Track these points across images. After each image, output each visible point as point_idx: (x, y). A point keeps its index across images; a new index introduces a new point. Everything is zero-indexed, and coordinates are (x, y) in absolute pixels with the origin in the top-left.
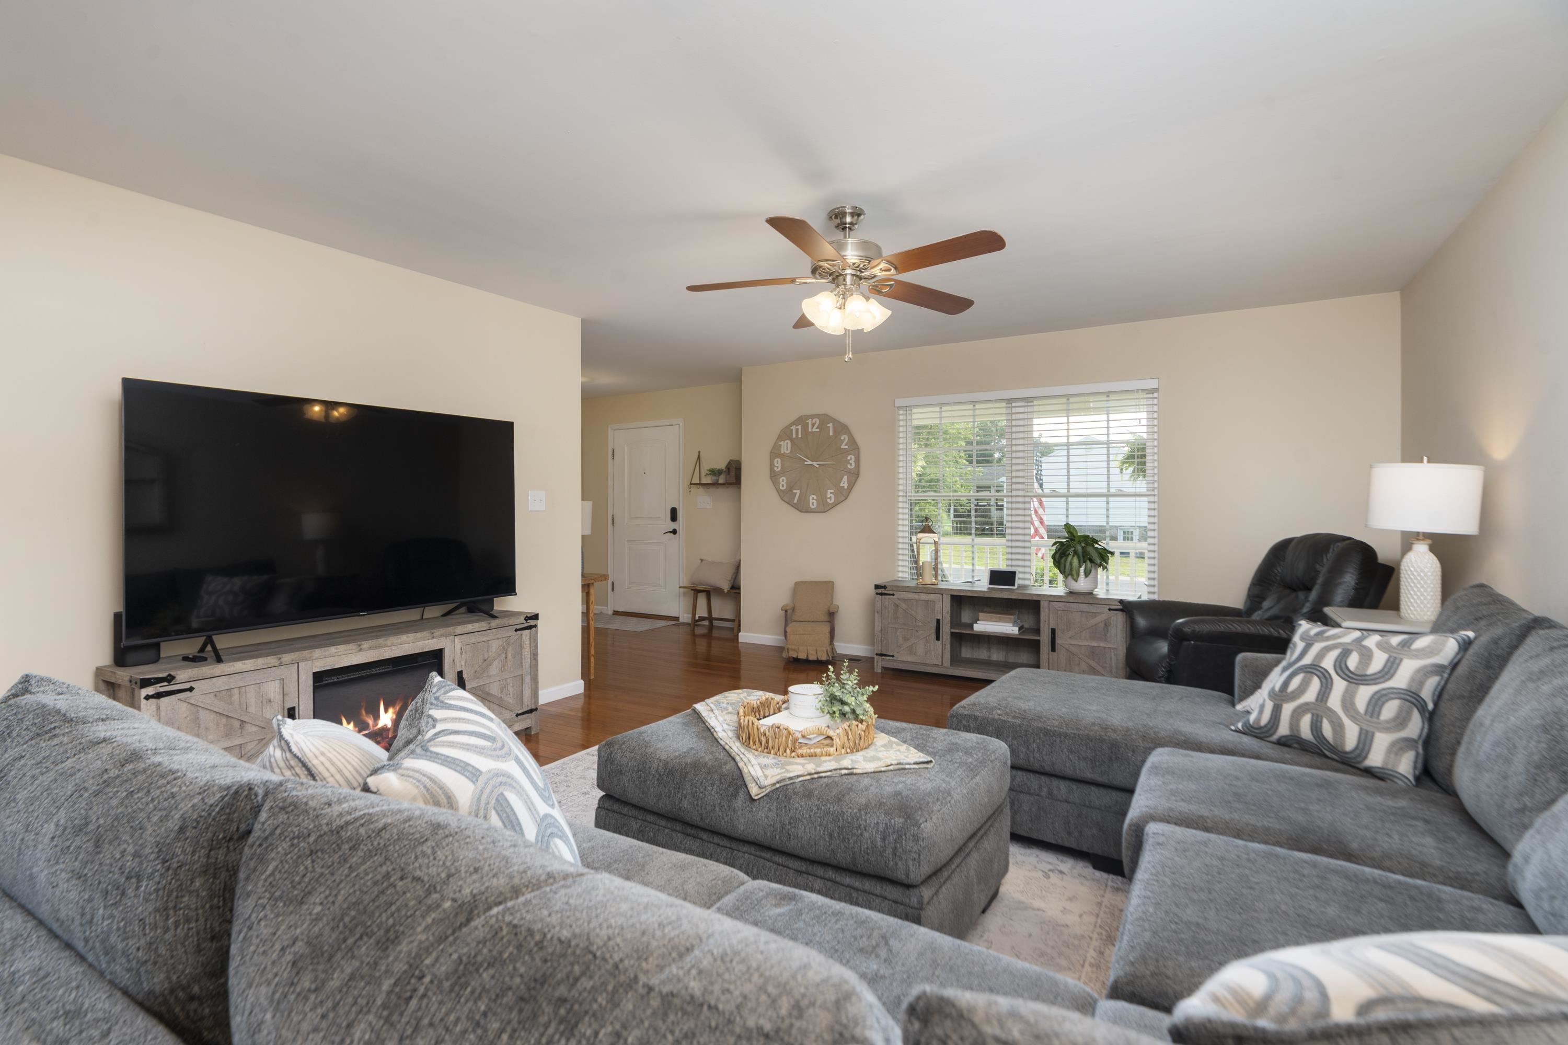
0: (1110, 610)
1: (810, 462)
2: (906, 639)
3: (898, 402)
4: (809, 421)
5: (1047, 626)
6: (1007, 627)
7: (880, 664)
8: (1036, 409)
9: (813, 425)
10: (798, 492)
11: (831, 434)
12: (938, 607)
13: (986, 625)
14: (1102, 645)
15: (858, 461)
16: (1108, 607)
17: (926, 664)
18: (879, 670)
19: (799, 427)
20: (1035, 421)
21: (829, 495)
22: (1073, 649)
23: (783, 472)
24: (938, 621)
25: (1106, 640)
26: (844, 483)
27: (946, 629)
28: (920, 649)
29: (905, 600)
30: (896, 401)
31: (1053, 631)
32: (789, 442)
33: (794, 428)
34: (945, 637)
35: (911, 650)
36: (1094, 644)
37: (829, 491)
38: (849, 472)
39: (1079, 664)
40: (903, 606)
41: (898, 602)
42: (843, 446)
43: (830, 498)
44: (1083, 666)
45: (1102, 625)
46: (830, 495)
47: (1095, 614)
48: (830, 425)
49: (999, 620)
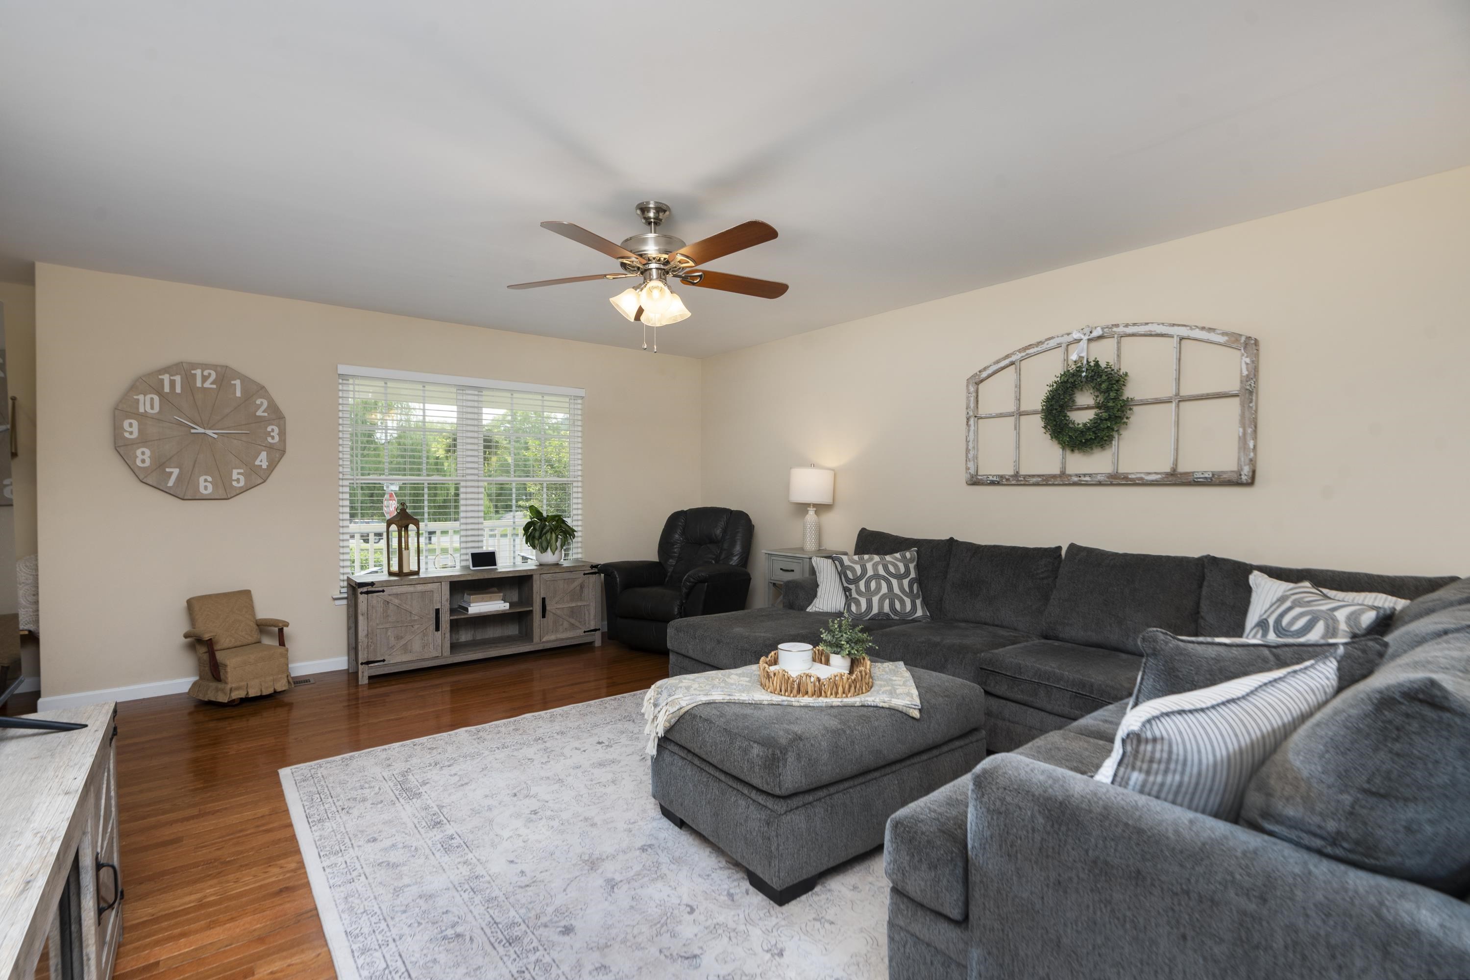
0: (584, 574)
1: (201, 430)
2: (398, 638)
3: (342, 369)
4: (198, 372)
5: (538, 597)
6: (496, 605)
7: (366, 675)
8: (484, 398)
9: (205, 379)
10: (176, 471)
11: (238, 394)
12: (436, 597)
13: (479, 606)
14: (579, 604)
15: (282, 434)
16: (583, 572)
17: (423, 660)
18: (366, 681)
19: (178, 379)
20: (485, 410)
21: (235, 476)
22: (558, 612)
23: (143, 440)
24: (437, 611)
25: (581, 600)
26: (262, 460)
27: (445, 618)
28: (417, 646)
29: (397, 595)
30: (339, 366)
31: (544, 599)
32: (156, 399)
33: (166, 378)
34: (444, 626)
35: (406, 649)
36: (574, 605)
37: (235, 472)
38: (270, 448)
39: (562, 624)
40: (396, 601)
41: (388, 598)
42: (260, 413)
43: (238, 480)
44: (566, 624)
45: (578, 588)
46: (238, 477)
47: (574, 580)
48: (237, 383)
49: (491, 600)
